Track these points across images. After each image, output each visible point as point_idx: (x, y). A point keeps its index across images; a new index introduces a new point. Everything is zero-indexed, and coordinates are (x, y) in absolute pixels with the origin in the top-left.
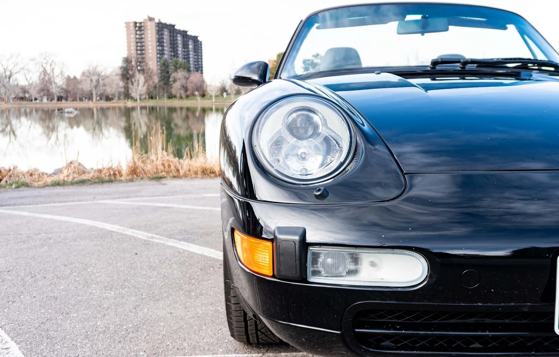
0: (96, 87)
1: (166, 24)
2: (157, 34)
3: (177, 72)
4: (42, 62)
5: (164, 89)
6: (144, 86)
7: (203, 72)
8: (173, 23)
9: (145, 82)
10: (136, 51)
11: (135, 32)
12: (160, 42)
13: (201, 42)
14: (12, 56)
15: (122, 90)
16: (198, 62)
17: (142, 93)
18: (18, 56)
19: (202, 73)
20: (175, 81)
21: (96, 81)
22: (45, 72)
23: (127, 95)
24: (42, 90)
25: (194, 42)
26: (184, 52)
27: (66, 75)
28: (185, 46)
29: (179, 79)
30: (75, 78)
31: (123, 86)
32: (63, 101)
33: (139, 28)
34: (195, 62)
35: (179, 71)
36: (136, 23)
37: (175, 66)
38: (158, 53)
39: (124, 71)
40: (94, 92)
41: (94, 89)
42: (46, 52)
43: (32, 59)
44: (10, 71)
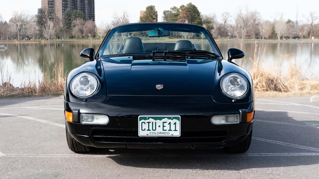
0: (20, 30)
3: (76, 20)
5: (67, 32)
6: (53, 29)
7: (95, 19)
9: (54, 27)
10: (48, 5)
15: (38, 32)
16: (91, 12)
17: (51, 34)
19: (94, 20)
20: (74, 26)
21: (20, 26)
23: (41, 36)
26: (81, 5)
29: (78, 25)
30: (6, 22)
31: (38, 29)
34: (89, 12)
35: (77, 19)
37: (75, 16)
38: (63, 7)
39: (39, 18)
40: (18, 33)
41: (18, 31)
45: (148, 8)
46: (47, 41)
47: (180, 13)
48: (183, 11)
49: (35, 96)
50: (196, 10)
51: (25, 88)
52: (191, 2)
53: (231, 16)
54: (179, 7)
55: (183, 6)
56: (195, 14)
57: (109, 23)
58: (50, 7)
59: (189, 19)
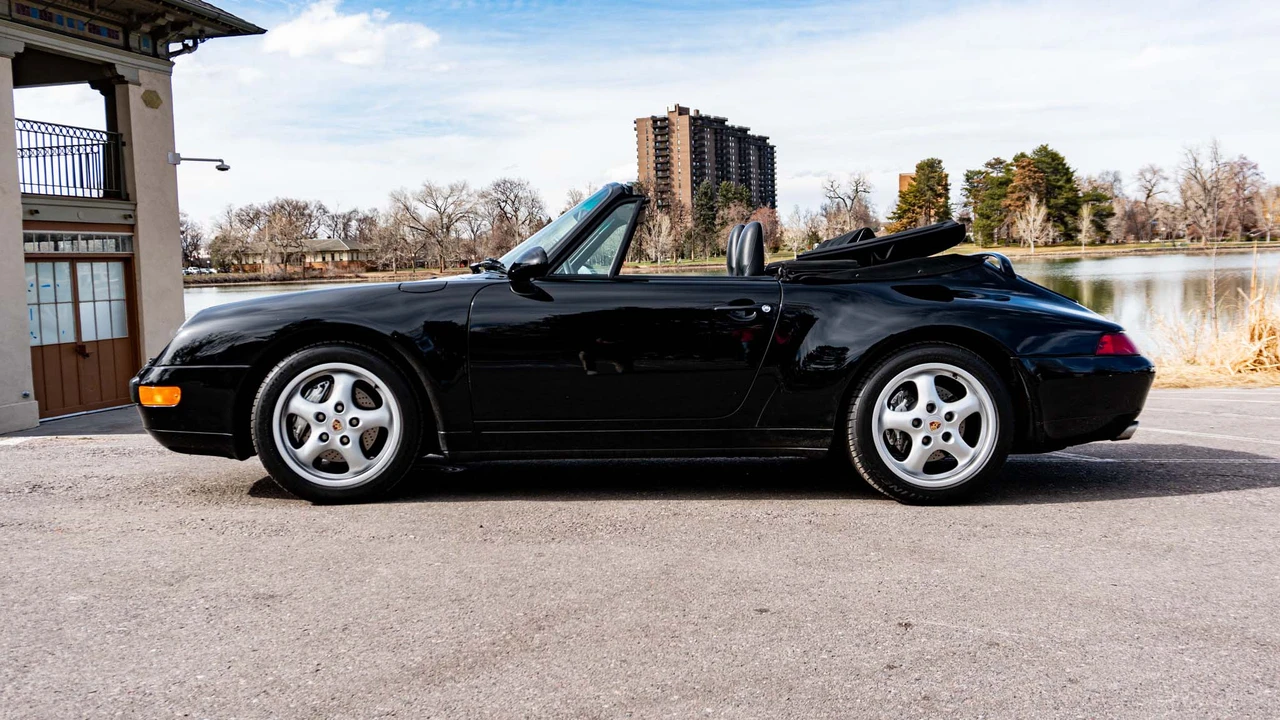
1: (707, 118)
2: (692, 138)
3: (730, 208)
4: (499, 199)
5: (704, 240)
6: (670, 234)
7: (776, 203)
8: (721, 115)
9: (672, 229)
10: (655, 171)
11: (653, 137)
12: (697, 152)
13: (772, 148)
14: (452, 190)
16: (766, 186)
17: (665, 247)
18: (461, 191)
19: (773, 206)
20: (724, 224)
22: (503, 216)
24: (499, 247)
25: (759, 149)
26: (740, 168)
27: (537, 217)
28: (743, 157)
29: (733, 220)
33: (661, 127)
34: (761, 186)
35: (731, 205)
36: (655, 120)
37: (725, 196)
38: (693, 174)
42: (505, 182)
43: (483, 195)
44: (449, 216)
45: (920, 167)
46: (654, 265)
47: (1014, 176)
48: (1021, 171)
50: (1060, 167)
52: (1045, 145)
53: (1166, 179)
54: (1009, 160)
55: (1023, 155)
56: (1058, 177)
57: (815, 213)
58: (661, 178)
59: (1039, 193)
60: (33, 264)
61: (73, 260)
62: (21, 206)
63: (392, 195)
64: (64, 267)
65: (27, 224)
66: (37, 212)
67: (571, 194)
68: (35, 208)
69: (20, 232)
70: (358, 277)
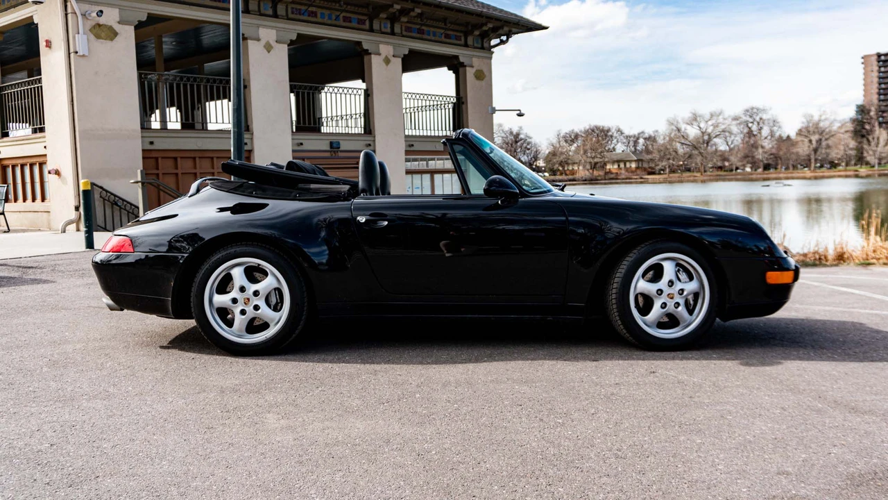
0: (816, 150)
4: (748, 121)
10: (877, 96)
11: (877, 68)
14: (712, 116)
15: (853, 153)
17: (883, 155)
18: (718, 116)
21: (817, 142)
22: (750, 133)
23: (860, 160)
24: (746, 157)
27: (777, 135)
30: (788, 137)
31: (855, 147)
32: (772, 170)
33: (884, 60)
36: (879, 55)
39: (857, 125)
40: (813, 157)
41: (813, 153)
42: (752, 109)
43: (736, 119)
44: (709, 135)
49: (825, 266)
51: (810, 252)
58: (883, 100)
60: (410, 176)
61: (432, 173)
62: (404, 142)
63: (668, 121)
64: (427, 177)
65: (407, 153)
66: (413, 145)
67: (805, 116)
68: (411, 143)
69: (403, 157)
70: (641, 178)
